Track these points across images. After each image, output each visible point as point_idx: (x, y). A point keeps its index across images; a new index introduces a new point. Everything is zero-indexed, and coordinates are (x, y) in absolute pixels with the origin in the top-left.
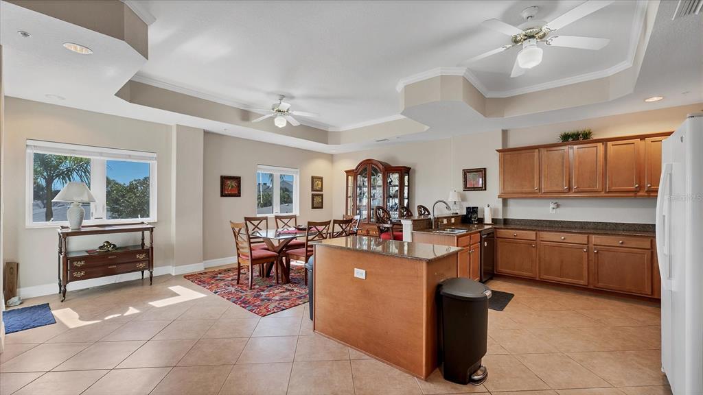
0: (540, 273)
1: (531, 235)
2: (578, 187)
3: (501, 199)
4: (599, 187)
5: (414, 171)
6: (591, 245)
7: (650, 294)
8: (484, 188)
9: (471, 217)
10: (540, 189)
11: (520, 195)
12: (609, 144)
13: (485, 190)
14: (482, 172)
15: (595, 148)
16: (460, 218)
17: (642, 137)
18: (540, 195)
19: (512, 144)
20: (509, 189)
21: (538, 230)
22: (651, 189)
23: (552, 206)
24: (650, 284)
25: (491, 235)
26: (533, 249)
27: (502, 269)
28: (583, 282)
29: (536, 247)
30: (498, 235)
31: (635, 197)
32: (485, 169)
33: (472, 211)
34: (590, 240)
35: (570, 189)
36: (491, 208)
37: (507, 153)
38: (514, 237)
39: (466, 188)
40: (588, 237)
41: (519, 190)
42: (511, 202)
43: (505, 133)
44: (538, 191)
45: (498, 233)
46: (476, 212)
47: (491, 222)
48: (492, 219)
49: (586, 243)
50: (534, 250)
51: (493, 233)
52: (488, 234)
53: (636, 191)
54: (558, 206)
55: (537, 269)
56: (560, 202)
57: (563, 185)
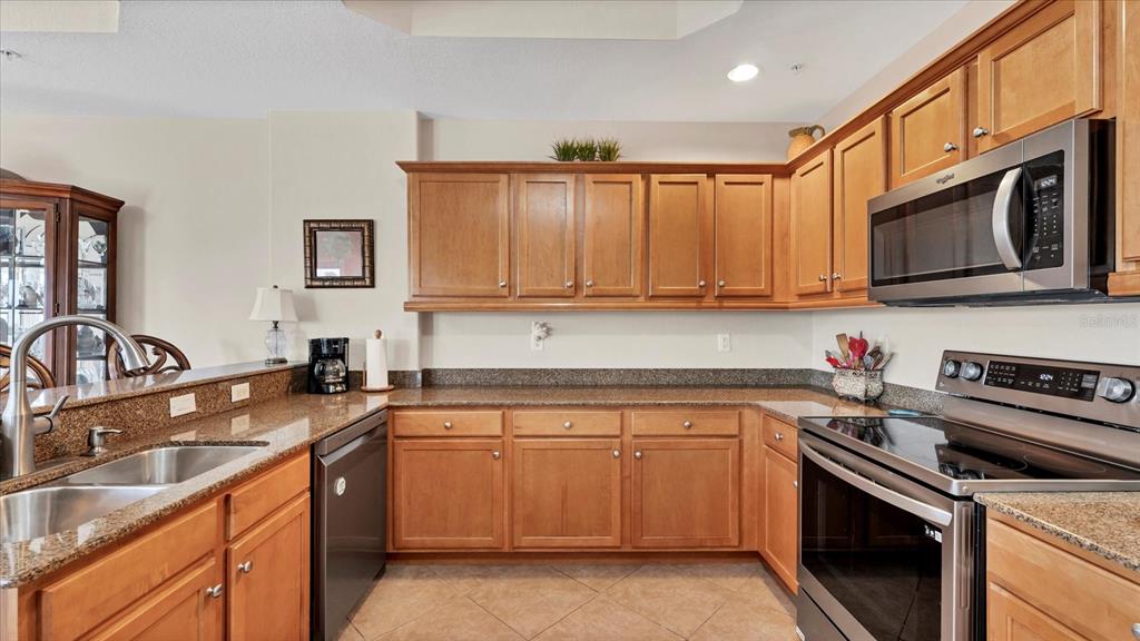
0: (512, 531)
1: (490, 422)
2: (595, 284)
3: (414, 316)
4: (634, 285)
5: (139, 215)
6: (627, 438)
7: (736, 544)
8: (368, 279)
9: (322, 373)
10: (510, 286)
11: (463, 303)
12: (655, 178)
13: (372, 285)
14: (365, 231)
15: (627, 186)
16: (287, 377)
17: (711, 171)
18: (510, 302)
19: (444, 153)
20: (436, 285)
21: (509, 407)
22: (724, 293)
23: (537, 331)
24: (737, 521)
25: (378, 433)
26: (495, 463)
27: (410, 536)
28: (610, 541)
29: (503, 456)
30: (401, 431)
31: (699, 308)
32: (371, 223)
33: (329, 350)
34: (626, 422)
35: (577, 287)
36: (385, 341)
37: (426, 176)
38: (445, 433)
39: (313, 281)
40: (622, 415)
41: (460, 288)
42: (442, 323)
43: (425, 124)
44: (505, 292)
45: (398, 421)
46: (342, 357)
47: (384, 384)
48: (390, 373)
49: (618, 433)
50: (498, 466)
51: (385, 424)
52: (370, 433)
53: (698, 297)
54: (549, 332)
55: (506, 522)
56: (552, 321)
57: (562, 275)
